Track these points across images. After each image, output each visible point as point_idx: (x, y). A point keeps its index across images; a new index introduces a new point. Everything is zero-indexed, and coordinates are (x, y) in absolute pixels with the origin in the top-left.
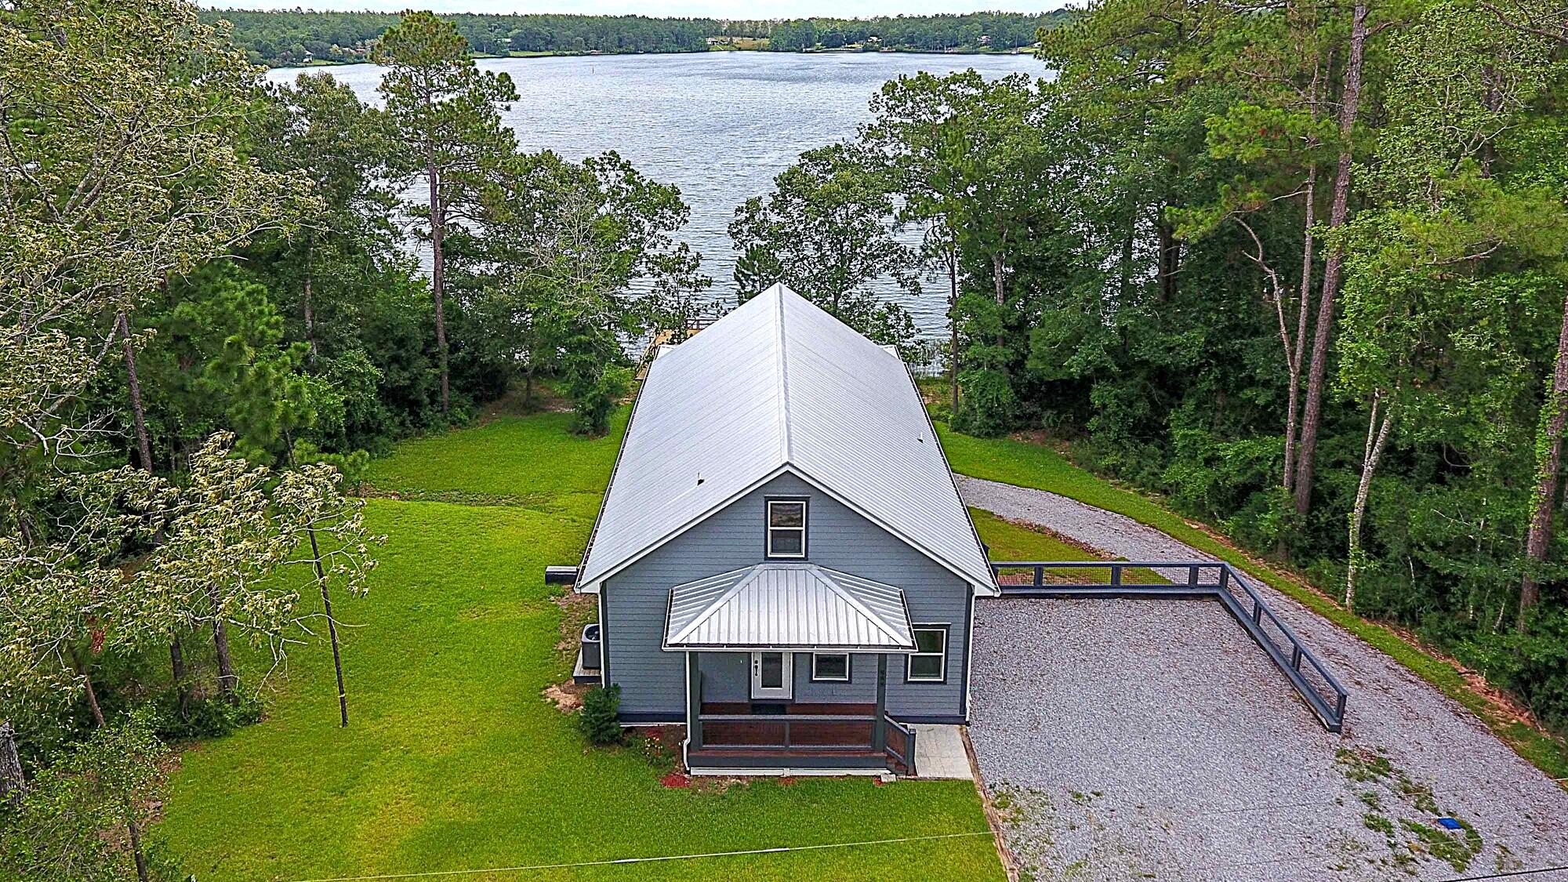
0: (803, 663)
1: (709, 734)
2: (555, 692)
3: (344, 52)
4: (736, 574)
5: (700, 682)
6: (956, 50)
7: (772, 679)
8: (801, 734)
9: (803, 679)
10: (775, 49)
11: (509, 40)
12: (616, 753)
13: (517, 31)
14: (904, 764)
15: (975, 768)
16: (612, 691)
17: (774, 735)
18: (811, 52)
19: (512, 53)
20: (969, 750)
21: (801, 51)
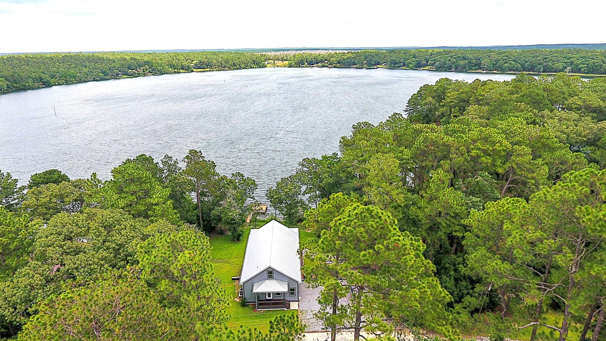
0: (274, 294)
1: (260, 304)
2: (236, 299)
3: (133, 72)
4: (263, 281)
5: (258, 297)
6: (355, 66)
7: (269, 296)
8: (273, 304)
9: (274, 295)
10: (290, 66)
11: (193, 65)
12: (246, 307)
13: (195, 61)
14: (289, 307)
15: (299, 308)
16: (245, 299)
17: (269, 304)
18: (303, 67)
19: (195, 70)
20: (299, 305)
21: (300, 67)
